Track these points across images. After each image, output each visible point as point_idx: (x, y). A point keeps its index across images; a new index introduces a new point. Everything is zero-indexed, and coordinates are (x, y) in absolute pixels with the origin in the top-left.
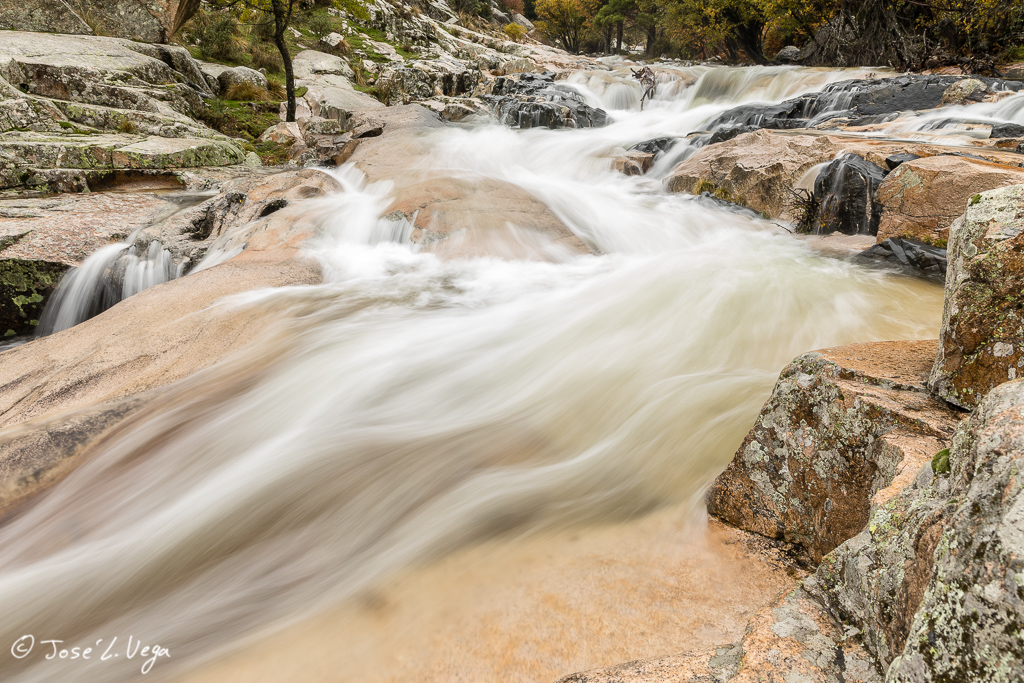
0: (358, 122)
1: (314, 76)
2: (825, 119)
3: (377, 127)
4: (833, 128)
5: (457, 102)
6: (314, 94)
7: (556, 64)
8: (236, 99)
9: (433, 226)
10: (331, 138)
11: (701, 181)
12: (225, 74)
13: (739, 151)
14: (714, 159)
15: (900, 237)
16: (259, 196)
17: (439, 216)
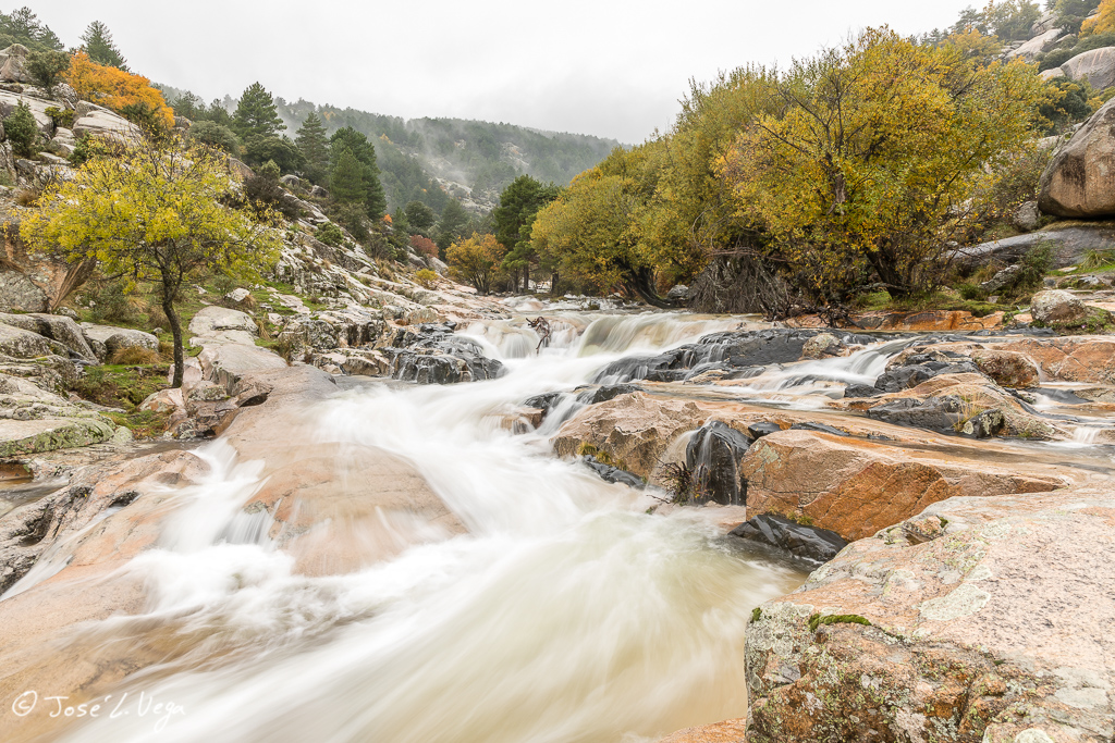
0: (245, 386)
1: (214, 332)
2: (701, 371)
3: (264, 391)
4: (708, 382)
5: (358, 354)
6: (209, 353)
7: (457, 314)
8: (123, 363)
9: (293, 518)
10: (213, 406)
11: (583, 444)
12: (113, 337)
13: (617, 413)
14: (595, 421)
15: (767, 514)
16: (108, 487)
17: (302, 506)
